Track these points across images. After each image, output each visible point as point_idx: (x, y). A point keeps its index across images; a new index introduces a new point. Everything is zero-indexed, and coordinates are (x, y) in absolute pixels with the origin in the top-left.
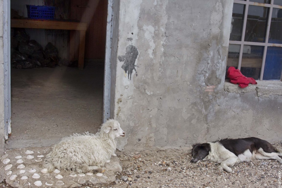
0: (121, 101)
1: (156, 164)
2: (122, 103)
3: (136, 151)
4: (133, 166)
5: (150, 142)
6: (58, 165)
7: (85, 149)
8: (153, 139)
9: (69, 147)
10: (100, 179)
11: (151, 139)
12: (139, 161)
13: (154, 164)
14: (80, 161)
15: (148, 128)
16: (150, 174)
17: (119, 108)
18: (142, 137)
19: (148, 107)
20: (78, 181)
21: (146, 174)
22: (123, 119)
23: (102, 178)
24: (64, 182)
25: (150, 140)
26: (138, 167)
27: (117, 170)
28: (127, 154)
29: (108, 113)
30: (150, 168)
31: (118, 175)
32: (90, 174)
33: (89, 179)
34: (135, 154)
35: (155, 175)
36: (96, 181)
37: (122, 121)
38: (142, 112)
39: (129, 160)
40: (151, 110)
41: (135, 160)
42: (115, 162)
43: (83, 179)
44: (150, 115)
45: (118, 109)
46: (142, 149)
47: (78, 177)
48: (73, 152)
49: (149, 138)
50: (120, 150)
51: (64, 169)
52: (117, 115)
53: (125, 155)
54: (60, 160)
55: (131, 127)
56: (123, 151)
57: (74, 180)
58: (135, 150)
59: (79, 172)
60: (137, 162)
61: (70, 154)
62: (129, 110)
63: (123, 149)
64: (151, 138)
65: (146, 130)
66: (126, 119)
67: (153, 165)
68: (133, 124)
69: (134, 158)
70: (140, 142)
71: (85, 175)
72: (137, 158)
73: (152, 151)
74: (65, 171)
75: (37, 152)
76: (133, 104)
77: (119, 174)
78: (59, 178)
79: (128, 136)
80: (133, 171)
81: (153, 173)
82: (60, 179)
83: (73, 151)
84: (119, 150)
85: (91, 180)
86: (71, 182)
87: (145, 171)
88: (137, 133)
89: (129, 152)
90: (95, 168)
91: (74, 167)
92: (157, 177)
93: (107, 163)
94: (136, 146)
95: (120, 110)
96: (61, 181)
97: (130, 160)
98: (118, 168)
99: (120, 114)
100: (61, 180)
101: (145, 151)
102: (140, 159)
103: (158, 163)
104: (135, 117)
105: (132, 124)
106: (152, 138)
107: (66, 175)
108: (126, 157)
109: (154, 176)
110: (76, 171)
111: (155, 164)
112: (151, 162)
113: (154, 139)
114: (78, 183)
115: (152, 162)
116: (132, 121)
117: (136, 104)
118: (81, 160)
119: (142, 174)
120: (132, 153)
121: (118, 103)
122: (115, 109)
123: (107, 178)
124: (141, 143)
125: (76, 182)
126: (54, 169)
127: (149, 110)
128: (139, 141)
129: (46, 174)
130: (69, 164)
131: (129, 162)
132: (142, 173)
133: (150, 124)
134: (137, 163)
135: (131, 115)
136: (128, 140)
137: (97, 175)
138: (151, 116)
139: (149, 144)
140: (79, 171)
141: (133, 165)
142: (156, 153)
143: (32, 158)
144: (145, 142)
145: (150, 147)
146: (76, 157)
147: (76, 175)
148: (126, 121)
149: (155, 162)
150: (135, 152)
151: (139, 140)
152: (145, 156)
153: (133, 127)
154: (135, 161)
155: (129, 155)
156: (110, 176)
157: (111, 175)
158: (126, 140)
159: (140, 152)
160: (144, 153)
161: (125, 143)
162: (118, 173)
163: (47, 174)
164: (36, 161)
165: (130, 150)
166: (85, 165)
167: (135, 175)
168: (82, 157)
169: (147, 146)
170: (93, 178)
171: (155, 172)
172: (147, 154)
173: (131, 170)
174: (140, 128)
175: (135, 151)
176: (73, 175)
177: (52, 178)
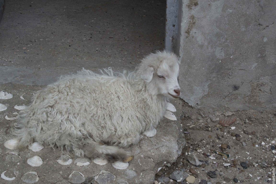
0: (196, 4)
1: (266, 145)
2: (198, 8)
3: (227, 109)
4: (211, 144)
5: (259, 94)
6: (37, 134)
7: (93, 107)
8: (267, 89)
9: (58, 101)
10: (119, 178)
11: (262, 88)
12: (229, 132)
13: (260, 145)
14: (79, 133)
15: (257, 64)
16: (242, 171)
17: (193, 17)
18: (242, 83)
19: (260, 20)
20: (71, 175)
21: (233, 168)
22: (200, 43)
23: (124, 174)
24: (39, 176)
25: (260, 90)
26: (222, 148)
27: (164, 158)
28: (206, 115)
29: (174, 26)
30: (248, 153)
31: (167, 166)
32: (101, 162)
33: (94, 175)
34: (225, 116)
35: (252, 174)
36: (108, 180)
37: (199, 46)
38: (243, 29)
39: (206, 128)
40: (267, 26)
41: (221, 128)
42: (165, 138)
43: (83, 172)
44: (264, 37)
45: (189, 20)
46: (240, 106)
47: (74, 166)
48: (64, 113)
49: (257, 85)
50: (193, 106)
51: (49, 145)
52: (186, 32)
53: (200, 118)
54: (40, 125)
55: (218, 60)
56: (199, 107)
57: (61, 172)
58: (225, 107)
59: (77, 154)
60: (225, 134)
61: (59, 116)
62: (215, 25)
63: (199, 103)
64: (262, 85)
65: (252, 68)
66: (206, 44)
67: (257, 146)
68: (223, 54)
69: (219, 124)
70: (237, 92)
71: (91, 163)
72: (226, 125)
73: (262, 112)
74: (52, 148)
75: (19, 97)
76: (224, 10)
77: (169, 165)
78: (34, 165)
79: (210, 77)
80: (208, 156)
81: (249, 169)
82: (35, 167)
83: (65, 110)
84: (190, 104)
85: (98, 176)
86: (52, 178)
87: (233, 161)
88: (230, 74)
89: (211, 110)
90: (112, 150)
91: (67, 143)
92: (256, 180)
93: (147, 137)
94: (227, 99)
95: (194, 23)
96: (34, 173)
97: (210, 129)
98: (168, 153)
99: (193, 31)
100: (35, 171)
101: (247, 111)
102: (233, 128)
103: (270, 143)
104: (227, 39)
105: (220, 54)
106: (264, 85)
107: (49, 160)
108: (201, 121)
109: (248, 177)
110: (71, 151)
111: (263, 143)
112: (254, 138)
113: (269, 88)
114: (69, 180)
115: (257, 138)
116: (221, 48)
117: (231, 11)
118: (80, 131)
119: (225, 167)
120: (217, 113)
121: (189, 7)
122: (182, 19)
123: (134, 177)
124: (240, 94)
125: (64, 178)
126: (30, 141)
127: (261, 27)
128: (234, 90)
129: (13, 151)
130: (56, 137)
131: (205, 134)
132: (226, 165)
133: (263, 57)
134: (223, 137)
135: (218, 35)
136: (210, 86)
137: (114, 166)
138: (265, 40)
139: (258, 98)
140: (78, 152)
141: (213, 142)
142: (272, 119)
143: (3, 110)
144: (249, 93)
145: (259, 103)
146: (71, 123)
147: (69, 162)
148: (208, 48)
149: (264, 138)
150: (225, 111)
151: (236, 88)
152: (245, 123)
153: (221, 60)
154: (221, 131)
155: (211, 116)
156: (144, 170)
157: (146, 168)
158: (206, 87)
159: (234, 113)
160: (244, 116)
161: (204, 91)
162: (165, 163)
163: (13, 153)
164: (7, 118)
165: (214, 107)
166: (90, 141)
167: (209, 169)
168: (83, 124)
169: (252, 101)
170: (104, 172)
171: (256, 165)
172: (250, 118)
173: (203, 154)
174: (239, 64)
175: (225, 109)
176: (65, 160)
177: (18, 164)
